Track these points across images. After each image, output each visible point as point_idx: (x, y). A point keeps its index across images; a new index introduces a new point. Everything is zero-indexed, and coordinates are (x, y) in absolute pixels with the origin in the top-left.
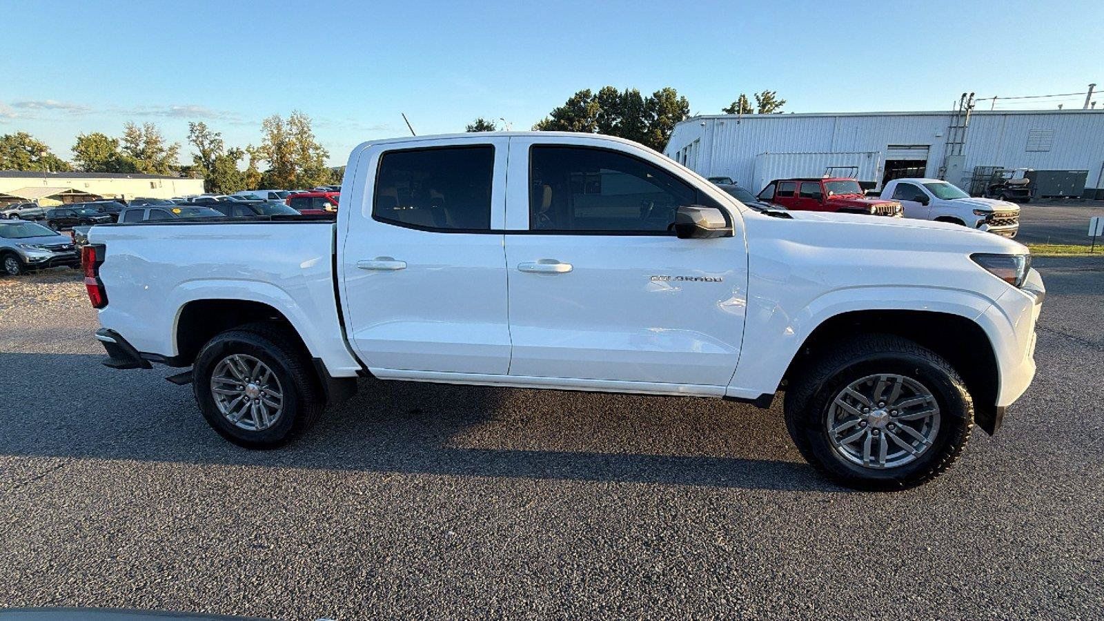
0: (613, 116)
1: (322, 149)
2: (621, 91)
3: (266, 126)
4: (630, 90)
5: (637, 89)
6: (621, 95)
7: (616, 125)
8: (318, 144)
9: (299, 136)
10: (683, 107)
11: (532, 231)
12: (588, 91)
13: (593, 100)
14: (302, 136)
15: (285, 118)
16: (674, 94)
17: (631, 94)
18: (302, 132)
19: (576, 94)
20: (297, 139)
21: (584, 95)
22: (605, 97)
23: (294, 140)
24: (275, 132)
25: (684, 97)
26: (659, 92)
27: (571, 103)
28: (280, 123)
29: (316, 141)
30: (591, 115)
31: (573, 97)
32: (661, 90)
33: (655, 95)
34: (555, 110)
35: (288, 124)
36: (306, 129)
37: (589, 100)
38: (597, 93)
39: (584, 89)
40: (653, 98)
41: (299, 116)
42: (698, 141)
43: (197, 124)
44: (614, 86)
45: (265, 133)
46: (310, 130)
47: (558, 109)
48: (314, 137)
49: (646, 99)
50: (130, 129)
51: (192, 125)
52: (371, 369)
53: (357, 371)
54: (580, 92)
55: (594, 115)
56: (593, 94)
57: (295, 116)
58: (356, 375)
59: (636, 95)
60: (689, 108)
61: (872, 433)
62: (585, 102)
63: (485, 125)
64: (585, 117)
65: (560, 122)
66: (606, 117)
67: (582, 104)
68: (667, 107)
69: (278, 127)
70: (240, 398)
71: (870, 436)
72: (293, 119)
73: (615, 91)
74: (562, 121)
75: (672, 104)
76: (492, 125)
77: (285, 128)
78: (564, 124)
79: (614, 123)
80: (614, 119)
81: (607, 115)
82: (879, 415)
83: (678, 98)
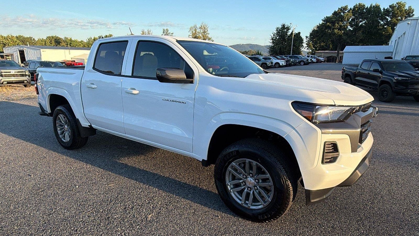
0: (360, 20)
1: (211, 39)
2: (368, 5)
3: (191, 29)
4: (374, 4)
5: (378, 4)
6: (367, 7)
7: (361, 25)
8: (210, 37)
9: (203, 34)
10: (409, 13)
11: (133, 76)
12: (346, 7)
13: (349, 12)
14: (204, 34)
15: (198, 26)
16: (404, 6)
17: (374, 6)
18: (204, 32)
19: (339, 8)
20: (202, 35)
21: (343, 9)
22: (356, 9)
23: (201, 36)
24: (194, 32)
25: (411, 7)
26: (393, 5)
27: (335, 13)
28: (196, 28)
29: (209, 36)
30: (346, 20)
31: (337, 10)
32: (395, 3)
33: (390, 6)
34: (325, 18)
35: (199, 29)
36: (206, 30)
37: (346, 12)
38: (352, 7)
39: (344, 6)
40: (389, 8)
41: (204, 25)
42: (404, 34)
43: (165, 30)
44: (363, 3)
45: (190, 33)
46: (207, 31)
47: (327, 17)
48: (209, 34)
49: (384, 9)
50: (143, 32)
51: (164, 30)
52: (92, 125)
53: (89, 125)
54: (342, 7)
55: (348, 20)
56: (349, 8)
57: (202, 25)
58: (89, 127)
59: (377, 7)
60: (414, 13)
61: (248, 189)
62: (344, 13)
63: (286, 27)
64: (342, 21)
65: (327, 24)
66: (356, 21)
67: (342, 14)
68: (397, 13)
69: (195, 30)
70: (63, 130)
71: (246, 190)
72: (202, 26)
73: (364, 6)
74: (328, 24)
75: (401, 11)
76: (289, 27)
77: (198, 30)
78: (329, 25)
79: (361, 24)
80: (361, 21)
81: (357, 20)
82: (251, 180)
83: (407, 7)
